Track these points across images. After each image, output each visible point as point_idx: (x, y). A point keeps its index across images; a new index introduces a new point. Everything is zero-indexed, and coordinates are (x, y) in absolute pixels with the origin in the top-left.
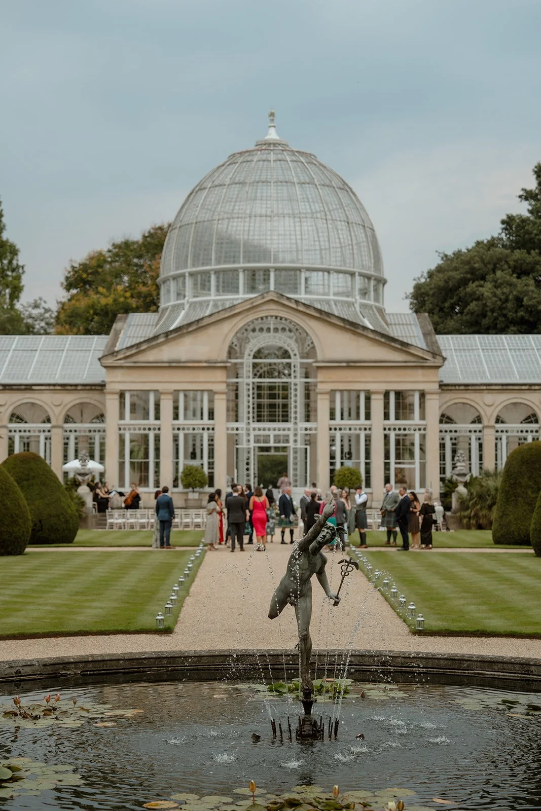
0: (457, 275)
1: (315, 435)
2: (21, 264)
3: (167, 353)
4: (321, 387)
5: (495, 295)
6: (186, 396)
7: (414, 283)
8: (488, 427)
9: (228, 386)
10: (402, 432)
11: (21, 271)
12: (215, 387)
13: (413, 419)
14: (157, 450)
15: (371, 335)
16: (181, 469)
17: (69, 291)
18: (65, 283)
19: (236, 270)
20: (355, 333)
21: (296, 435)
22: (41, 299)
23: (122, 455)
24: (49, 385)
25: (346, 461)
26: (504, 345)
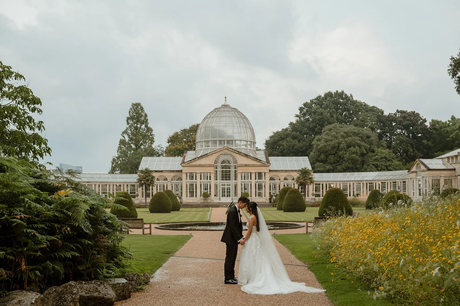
0: (277, 139)
1: (237, 184)
2: (153, 134)
3: (198, 162)
4: (239, 171)
5: (287, 145)
6: (203, 174)
7: (265, 140)
8: (282, 181)
9: (214, 171)
10: (260, 183)
11: (153, 136)
12: (211, 171)
13: (262, 179)
14: (196, 188)
15: (252, 158)
16: (202, 193)
17: (169, 143)
18: (167, 141)
19: (216, 140)
20: (247, 157)
21: (232, 184)
22: (160, 144)
23: (187, 189)
24: (167, 171)
25: (245, 191)
26: (287, 160)
